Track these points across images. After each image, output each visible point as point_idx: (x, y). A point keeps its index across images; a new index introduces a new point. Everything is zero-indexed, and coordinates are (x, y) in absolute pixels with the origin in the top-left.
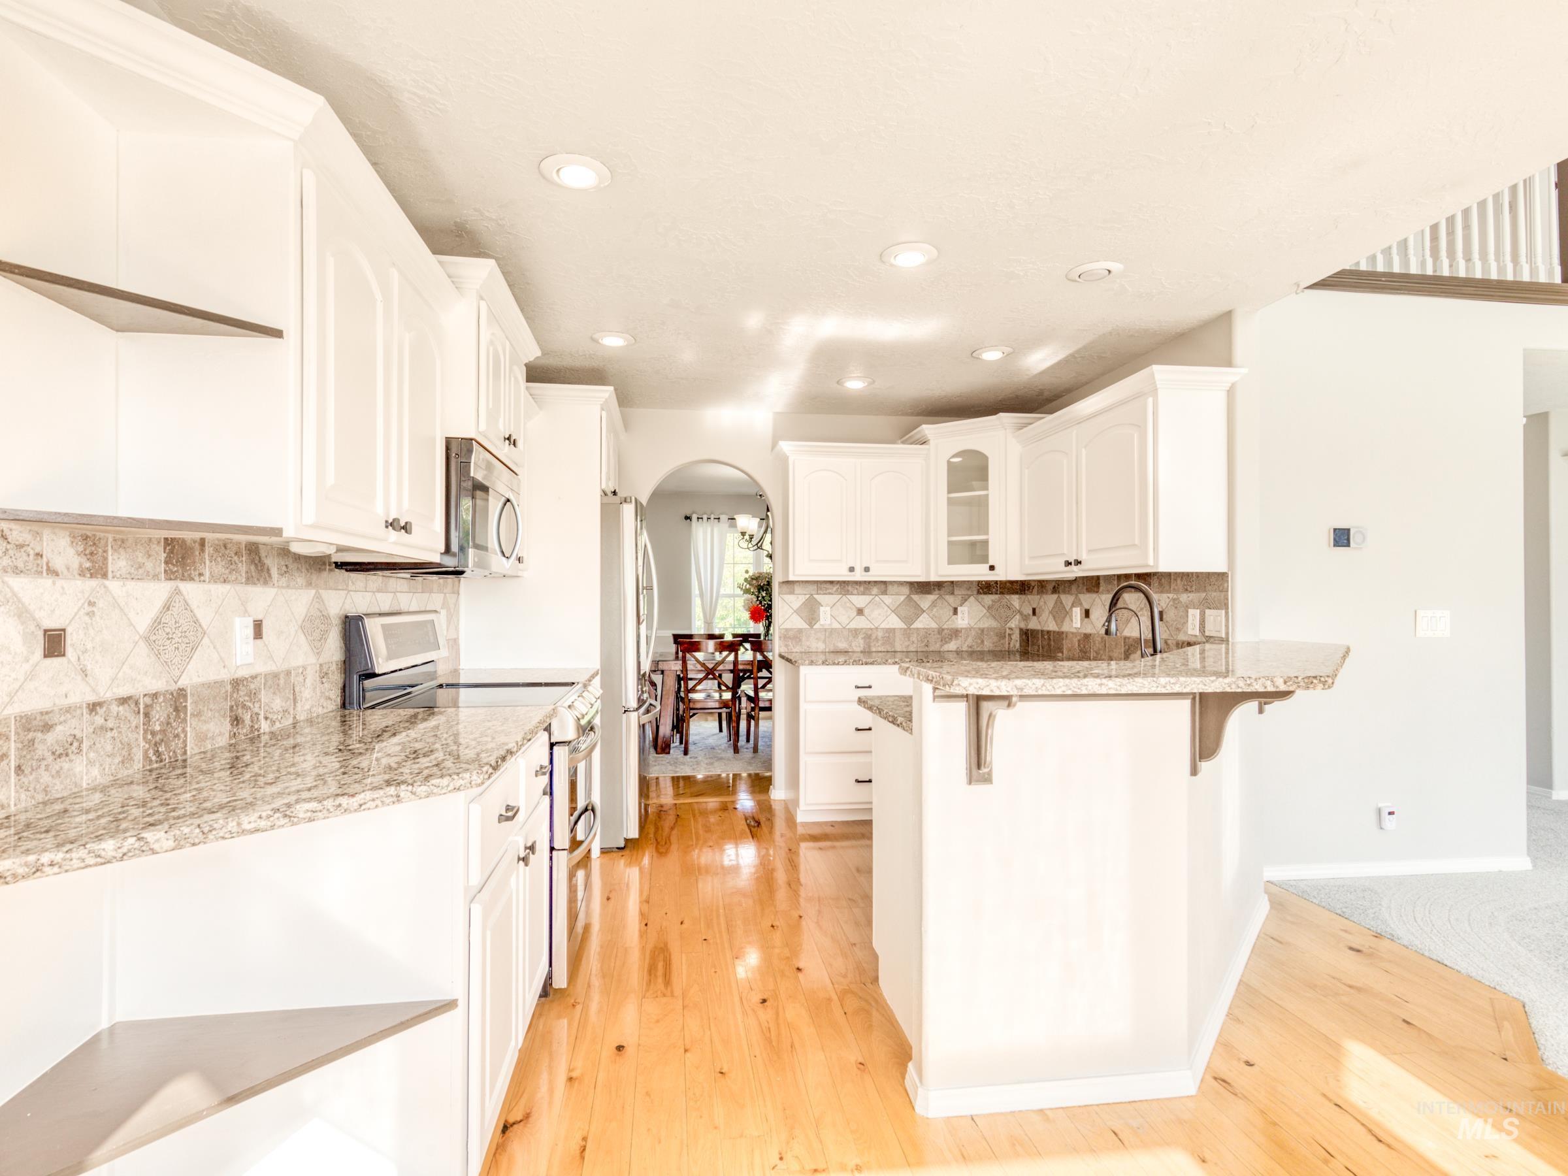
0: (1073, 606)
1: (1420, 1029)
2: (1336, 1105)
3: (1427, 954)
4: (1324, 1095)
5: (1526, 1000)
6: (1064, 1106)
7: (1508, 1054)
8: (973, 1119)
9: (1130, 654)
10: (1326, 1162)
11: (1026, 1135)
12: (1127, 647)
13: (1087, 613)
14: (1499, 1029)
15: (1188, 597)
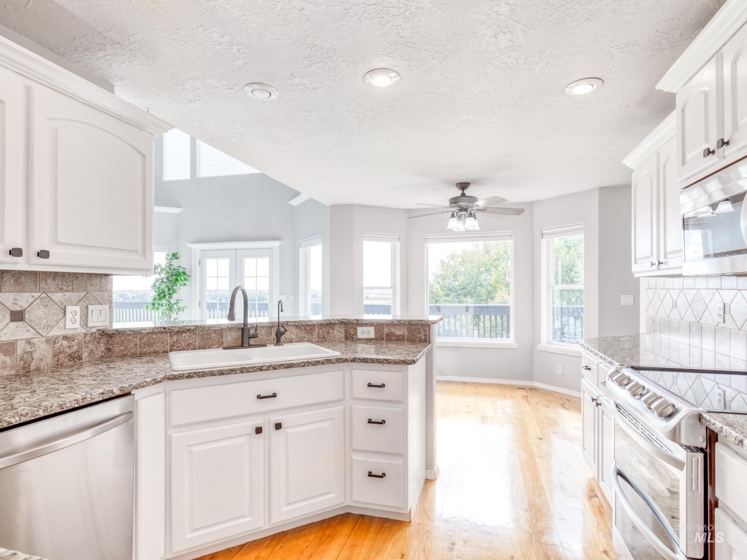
15: (64, 295)
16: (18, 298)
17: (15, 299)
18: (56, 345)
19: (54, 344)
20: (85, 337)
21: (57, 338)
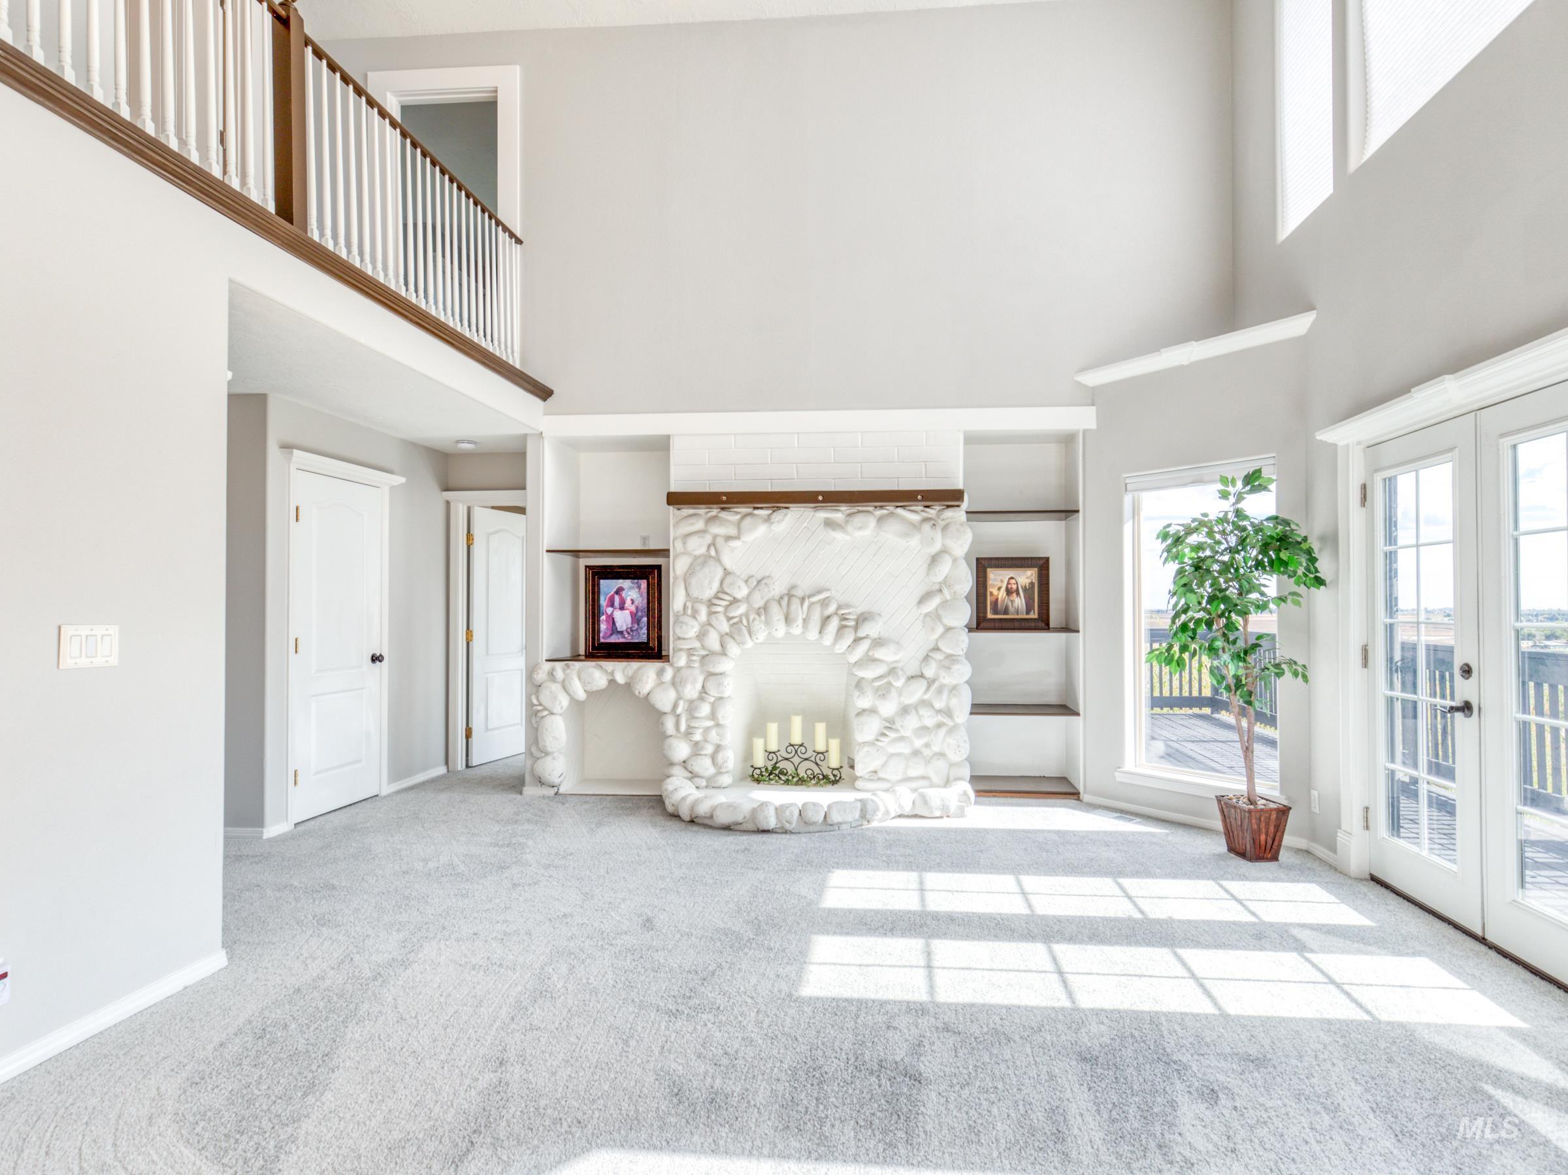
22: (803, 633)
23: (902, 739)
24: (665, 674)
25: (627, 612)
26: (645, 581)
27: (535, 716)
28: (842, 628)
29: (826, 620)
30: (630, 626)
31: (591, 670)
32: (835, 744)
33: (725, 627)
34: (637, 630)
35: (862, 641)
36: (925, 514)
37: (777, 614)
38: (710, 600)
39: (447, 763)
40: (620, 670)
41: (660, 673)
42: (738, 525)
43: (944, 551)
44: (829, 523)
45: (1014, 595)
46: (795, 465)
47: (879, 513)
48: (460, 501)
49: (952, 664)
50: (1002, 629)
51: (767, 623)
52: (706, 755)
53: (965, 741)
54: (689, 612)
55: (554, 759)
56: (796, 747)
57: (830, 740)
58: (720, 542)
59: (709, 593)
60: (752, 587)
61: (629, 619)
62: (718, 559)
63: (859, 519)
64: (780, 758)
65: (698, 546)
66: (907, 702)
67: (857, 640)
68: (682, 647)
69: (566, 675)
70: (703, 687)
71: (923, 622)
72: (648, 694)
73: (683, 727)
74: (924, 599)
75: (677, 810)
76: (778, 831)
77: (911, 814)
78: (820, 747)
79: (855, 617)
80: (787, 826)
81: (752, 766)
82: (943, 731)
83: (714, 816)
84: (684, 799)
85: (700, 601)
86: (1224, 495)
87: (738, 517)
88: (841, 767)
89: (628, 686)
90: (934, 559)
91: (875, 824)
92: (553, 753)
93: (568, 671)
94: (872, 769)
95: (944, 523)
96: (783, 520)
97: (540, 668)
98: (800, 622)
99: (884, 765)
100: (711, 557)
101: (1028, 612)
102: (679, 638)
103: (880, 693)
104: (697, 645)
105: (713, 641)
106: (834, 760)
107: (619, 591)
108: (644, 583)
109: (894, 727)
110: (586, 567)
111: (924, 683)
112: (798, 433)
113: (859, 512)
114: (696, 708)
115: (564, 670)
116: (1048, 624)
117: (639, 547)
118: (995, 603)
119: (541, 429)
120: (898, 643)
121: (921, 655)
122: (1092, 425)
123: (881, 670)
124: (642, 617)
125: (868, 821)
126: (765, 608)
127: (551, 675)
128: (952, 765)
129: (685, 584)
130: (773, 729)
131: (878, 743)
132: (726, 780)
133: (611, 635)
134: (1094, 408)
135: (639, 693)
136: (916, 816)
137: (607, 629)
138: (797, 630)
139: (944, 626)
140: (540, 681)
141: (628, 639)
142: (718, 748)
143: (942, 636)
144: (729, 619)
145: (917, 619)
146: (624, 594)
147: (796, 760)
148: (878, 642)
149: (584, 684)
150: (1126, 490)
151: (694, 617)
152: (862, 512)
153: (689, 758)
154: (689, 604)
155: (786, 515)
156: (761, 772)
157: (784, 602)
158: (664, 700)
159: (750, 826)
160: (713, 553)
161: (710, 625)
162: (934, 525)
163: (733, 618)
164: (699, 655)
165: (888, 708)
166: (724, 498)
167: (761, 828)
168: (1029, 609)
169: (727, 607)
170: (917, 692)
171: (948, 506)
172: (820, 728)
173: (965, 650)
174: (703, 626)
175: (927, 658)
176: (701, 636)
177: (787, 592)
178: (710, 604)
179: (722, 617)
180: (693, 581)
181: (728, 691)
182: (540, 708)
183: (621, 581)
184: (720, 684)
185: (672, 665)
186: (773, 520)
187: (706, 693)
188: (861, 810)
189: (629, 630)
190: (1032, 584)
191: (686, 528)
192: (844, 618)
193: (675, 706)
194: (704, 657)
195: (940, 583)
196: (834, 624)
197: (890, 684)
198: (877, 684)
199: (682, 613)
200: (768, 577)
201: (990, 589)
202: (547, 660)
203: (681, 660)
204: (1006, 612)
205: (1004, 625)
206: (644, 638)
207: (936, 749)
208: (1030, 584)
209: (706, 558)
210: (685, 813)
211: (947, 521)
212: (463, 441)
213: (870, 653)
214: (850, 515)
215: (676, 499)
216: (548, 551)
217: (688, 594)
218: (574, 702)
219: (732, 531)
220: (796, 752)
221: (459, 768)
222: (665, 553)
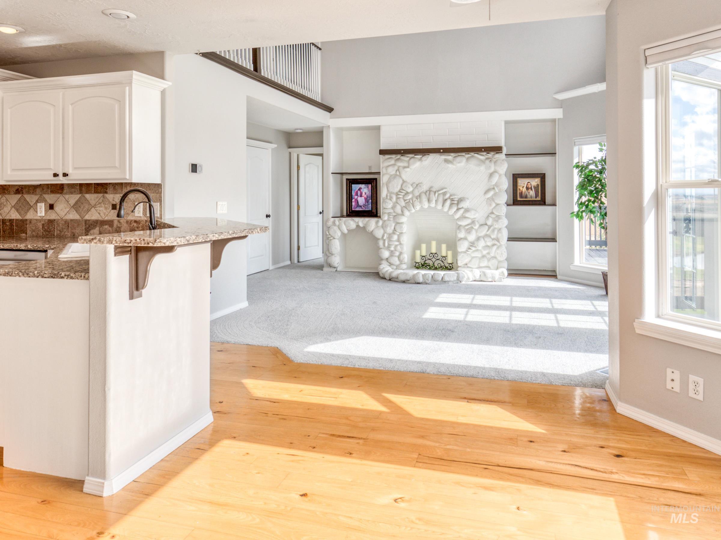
0: (37, 202)
1: (259, 367)
2: (256, 400)
3: (242, 343)
4: (251, 399)
5: (277, 346)
6: (170, 453)
7: (284, 363)
8: (135, 481)
9: (90, 230)
10: (267, 416)
11: (165, 471)
12: (88, 226)
13: (51, 207)
14: (277, 357)
15: (135, 196)
16: (115, 197)
17: (114, 198)
18: (131, 225)
19: (130, 224)
20: (146, 223)
21: (131, 221)
22: (435, 206)
23: (477, 250)
24: (379, 223)
25: (363, 198)
26: (370, 185)
27: (327, 239)
28: (452, 204)
29: (445, 201)
30: (364, 204)
31: (350, 221)
32: (450, 253)
33: (403, 204)
34: (367, 205)
35: (460, 210)
36: (487, 156)
37: (424, 198)
38: (397, 193)
39: (291, 260)
40: (361, 221)
41: (377, 223)
42: (408, 162)
43: (495, 172)
44: (446, 161)
45: (530, 190)
46: (432, 137)
47: (467, 156)
48: (295, 152)
49: (499, 219)
50: (524, 205)
51: (420, 202)
52: (396, 256)
53: (505, 252)
54: (389, 197)
55: (335, 256)
56: (434, 254)
57: (448, 252)
58: (401, 169)
59: (397, 190)
60: (414, 187)
61: (364, 201)
62: (400, 176)
63: (459, 159)
64: (427, 259)
65: (392, 171)
66: (480, 235)
67: (458, 209)
68: (386, 212)
69: (340, 223)
70: (394, 228)
71: (487, 202)
72: (372, 231)
73: (386, 245)
74: (486, 192)
75: (384, 276)
76: (423, 283)
77: (479, 280)
78: (444, 254)
79: (457, 199)
80: (427, 281)
81: (415, 262)
82: (495, 247)
83: (399, 278)
84: (387, 271)
85: (393, 193)
86: (601, 150)
87: (408, 159)
88: (453, 263)
89: (364, 228)
90: (491, 175)
91: (463, 282)
92: (334, 254)
93: (340, 222)
94: (464, 263)
95: (495, 160)
96: (427, 160)
97: (329, 220)
98: (434, 201)
99: (470, 261)
100: (397, 175)
101: (536, 197)
102: (385, 208)
103: (468, 231)
104: (392, 211)
105: (398, 209)
106: (450, 260)
107: (360, 189)
108: (370, 186)
109: (474, 245)
110: (347, 179)
111: (487, 227)
112: (433, 123)
113: (459, 156)
114: (392, 237)
115: (339, 221)
116: (545, 203)
117: (367, 171)
118: (521, 194)
119: (329, 124)
120: (476, 210)
121: (486, 215)
122: (561, 116)
123: (468, 221)
124: (369, 200)
125: (461, 282)
126: (420, 196)
127: (334, 222)
128: (500, 262)
129: (387, 186)
130: (424, 246)
131: (467, 252)
132: (404, 266)
133: (357, 207)
134: (562, 109)
135: (369, 230)
136: (481, 281)
137: (355, 205)
138: (433, 205)
139: (496, 203)
140: (330, 226)
141: (364, 209)
142: (401, 253)
143: (494, 208)
144: (405, 200)
145: (484, 200)
146: (362, 190)
147: (434, 260)
148: (467, 210)
149: (347, 227)
150: (575, 145)
151: (391, 200)
152: (460, 155)
153: (389, 257)
154: (389, 195)
155: (428, 157)
156: (419, 265)
157: (428, 193)
158: (379, 233)
159: (413, 281)
160: (398, 173)
161: (397, 203)
162: (491, 161)
163: (406, 200)
164: (393, 215)
165: (472, 237)
166: (402, 151)
167: (417, 282)
168: (537, 196)
169: (404, 196)
170: (484, 231)
171: (497, 153)
172: (444, 246)
173: (505, 214)
174: (394, 203)
175: (488, 217)
176: (393, 207)
177: (428, 189)
178: (397, 194)
179: (402, 200)
180: (390, 185)
181: (405, 230)
182: (330, 236)
183: (360, 185)
184: (401, 227)
185: (382, 219)
186: (422, 160)
187: (395, 231)
188: (457, 277)
189: (364, 205)
190: (538, 185)
191: (386, 164)
192: (452, 200)
193: (383, 236)
194: (395, 216)
195: (494, 185)
196: (448, 202)
197: (472, 228)
198: (467, 227)
199: (385, 198)
200: (421, 183)
201: (519, 187)
202: (332, 217)
203: (386, 217)
204: (526, 197)
205: (525, 203)
206: (370, 209)
207: (492, 255)
208: (537, 185)
209: (396, 175)
210: (387, 277)
211: (497, 159)
212: (298, 129)
213: (464, 215)
214: (455, 157)
215: (383, 152)
216: (332, 173)
217: (388, 190)
218: (343, 234)
219: (406, 164)
220: (434, 256)
221: (295, 262)
222: (379, 173)
